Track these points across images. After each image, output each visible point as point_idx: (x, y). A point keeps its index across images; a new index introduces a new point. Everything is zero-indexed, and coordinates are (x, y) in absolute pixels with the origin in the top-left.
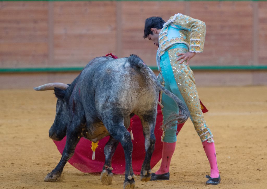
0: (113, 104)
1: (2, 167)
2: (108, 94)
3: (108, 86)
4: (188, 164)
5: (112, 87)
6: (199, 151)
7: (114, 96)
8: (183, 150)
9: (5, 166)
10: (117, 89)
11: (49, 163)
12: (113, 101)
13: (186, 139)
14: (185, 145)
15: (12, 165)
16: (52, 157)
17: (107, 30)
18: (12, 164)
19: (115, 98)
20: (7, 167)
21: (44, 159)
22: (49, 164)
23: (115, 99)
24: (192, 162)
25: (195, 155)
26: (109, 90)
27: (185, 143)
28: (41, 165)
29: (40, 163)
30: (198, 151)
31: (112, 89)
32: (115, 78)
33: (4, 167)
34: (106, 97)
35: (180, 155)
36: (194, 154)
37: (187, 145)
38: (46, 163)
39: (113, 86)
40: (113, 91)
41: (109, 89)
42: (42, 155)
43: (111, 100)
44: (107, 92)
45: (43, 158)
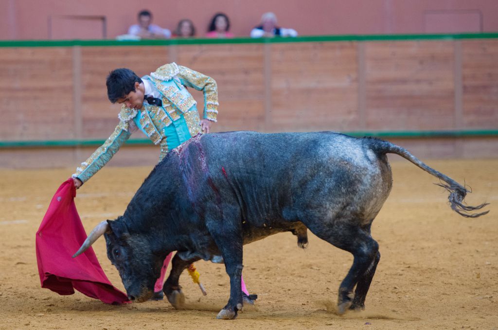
0: (354, 213)
1: (204, 273)
2: (349, 200)
3: (349, 190)
4: (463, 269)
5: (357, 192)
6: (479, 250)
7: (359, 205)
8: (455, 249)
9: (210, 272)
10: (365, 196)
11: (268, 267)
12: (357, 210)
13: (458, 234)
14: (458, 242)
15: (218, 270)
16: (272, 259)
17: (344, 82)
18: (217, 268)
19: (360, 207)
20: (212, 273)
21: (262, 262)
22: (268, 269)
23: (360, 209)
24: (468, 266)
25: (472, 256)
26: (351, 196)
27: (458, 240)
28: (258, 270)
29: (255, 268)
30: (477, 251)
31: (356, 195)
32: (361, 178)
33: (207, 273)
34: (345, 204)
35: (452, 256)
36: (472, 254)
37: (461, 242)
38: (264, 268)
39: (359, 190)
40: (358, 197)
41: (351, 194)
42: (258, 256)
43: (353, 209)
44: (347, 197)
45: (259, 261)
